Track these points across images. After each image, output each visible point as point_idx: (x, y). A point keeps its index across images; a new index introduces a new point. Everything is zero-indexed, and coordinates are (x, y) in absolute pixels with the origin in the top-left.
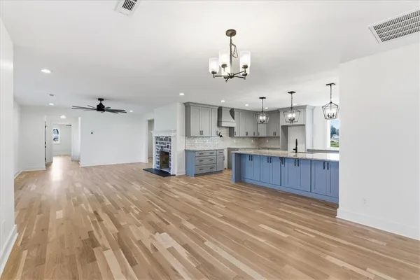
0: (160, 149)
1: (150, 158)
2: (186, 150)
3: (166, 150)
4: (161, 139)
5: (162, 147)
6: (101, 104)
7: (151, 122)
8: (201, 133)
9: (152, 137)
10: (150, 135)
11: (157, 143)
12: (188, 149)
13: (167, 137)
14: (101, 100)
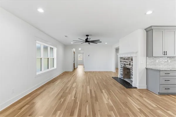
0: (123, 65)
1: (117, 69)
2: (147, 69)
3: (128, 66)
4: (124, 59)
5: (125, 64)
6: (87, 38)
7: (117, 50)
8: (165, 53)
9: (118, 58)
10: (117, 56)
11: (121, 61)
12: (148, 67)
13: (129, 58)
14: (87, 36)
